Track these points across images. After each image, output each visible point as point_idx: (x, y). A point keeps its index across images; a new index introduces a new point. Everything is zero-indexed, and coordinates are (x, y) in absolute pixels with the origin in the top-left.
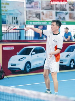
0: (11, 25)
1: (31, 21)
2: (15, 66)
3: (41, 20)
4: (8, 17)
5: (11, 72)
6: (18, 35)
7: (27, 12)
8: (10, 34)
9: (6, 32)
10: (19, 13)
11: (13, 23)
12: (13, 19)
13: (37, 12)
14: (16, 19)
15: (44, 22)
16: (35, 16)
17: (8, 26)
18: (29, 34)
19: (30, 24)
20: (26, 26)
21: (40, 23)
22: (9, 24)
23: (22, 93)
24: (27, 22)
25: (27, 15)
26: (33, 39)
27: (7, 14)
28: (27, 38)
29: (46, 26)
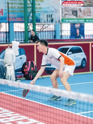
0: (46, 23)
1: (67, 19)
2: (50, 66)
3: (78, 18)
4: (43, 15)
5: (46, 72)
6: (52, 33)
7: (62, 9)
8: (44, 32)
9: (40, 31)
10: (54, 10)
11: (47, 21)
12: (47, 17)
13: (73, 9)
14: (51, 17)
15: (81, 19)
16: (71, 13)
17: (42, 24)
18: (65, 32)
19: (66, 22)
20: (61, 24)
21: (77, 21)
22: (44, 23)
23: (60, 93)
24: (62, 20)
25: (62, 13)
26: (69, 38)
27: (41, 11)
28: (62, 37)
29: (84, 24)
